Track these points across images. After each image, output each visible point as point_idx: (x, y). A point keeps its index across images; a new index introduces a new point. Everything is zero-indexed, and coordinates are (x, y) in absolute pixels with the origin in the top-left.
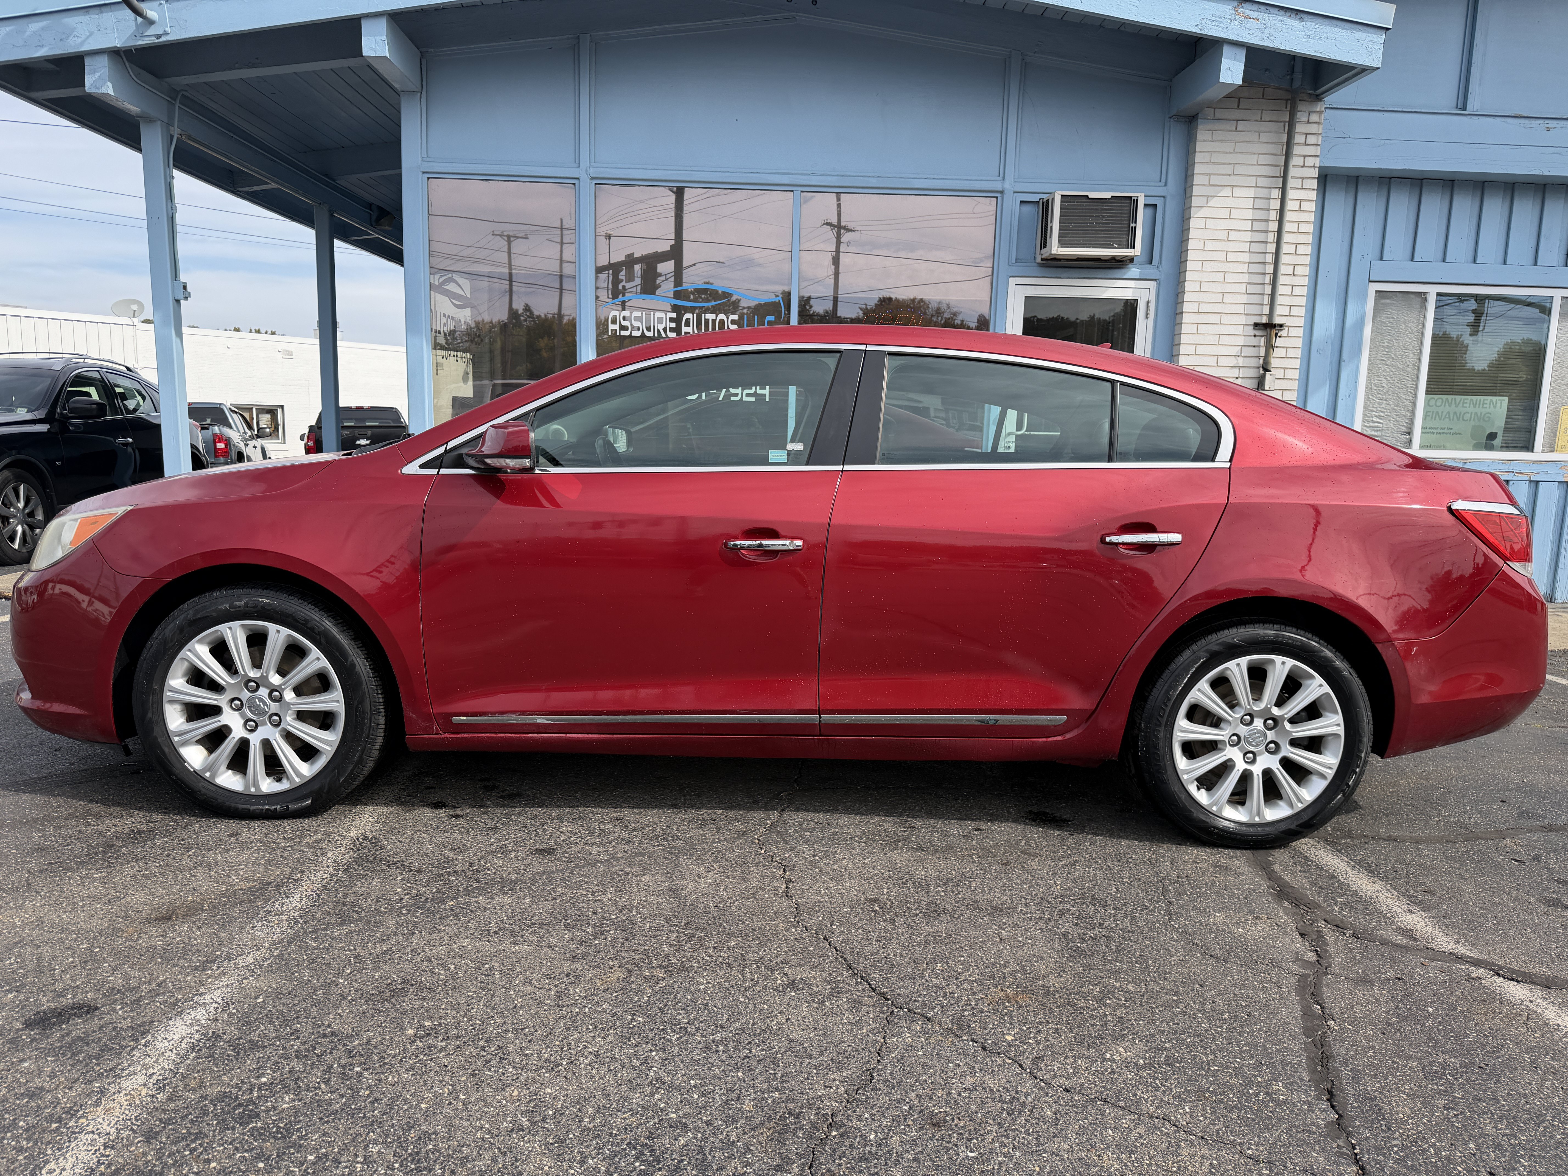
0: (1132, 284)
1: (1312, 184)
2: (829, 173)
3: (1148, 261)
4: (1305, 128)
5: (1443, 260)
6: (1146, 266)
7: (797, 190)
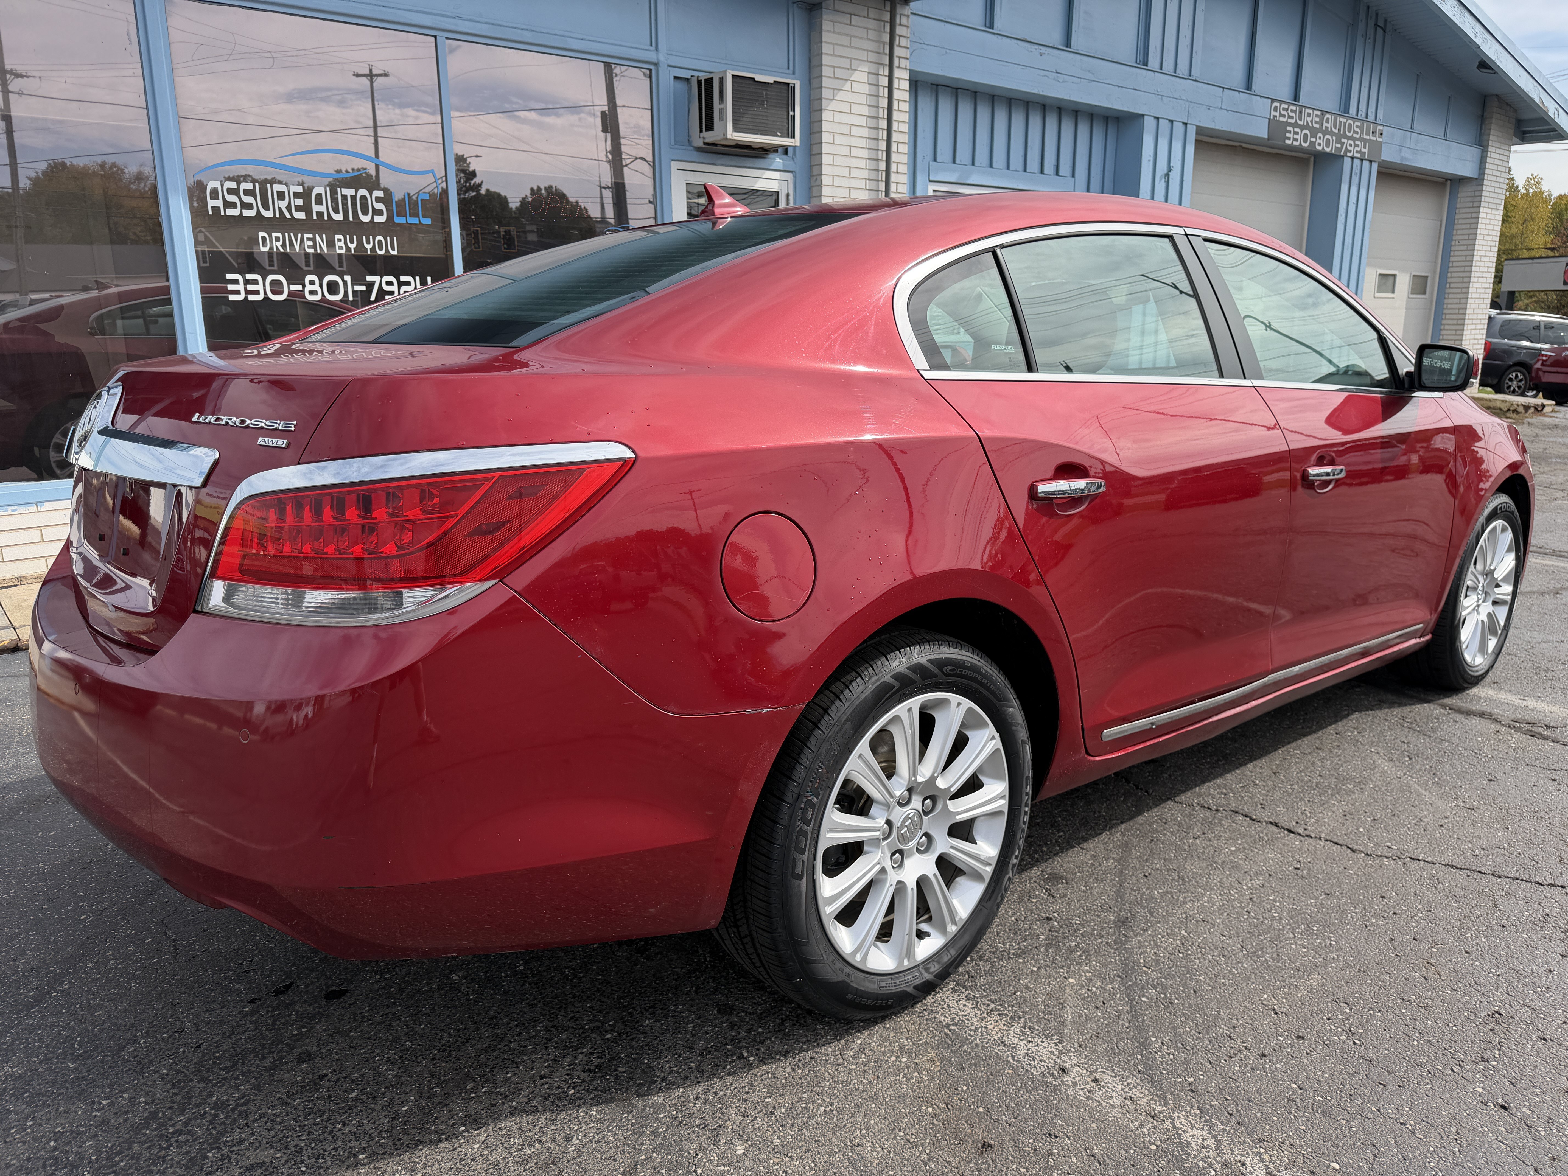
0: (777, 175)
1: (906, 85)
2: (477, 19)
3: (786, 152)
4: (899, 30)
5: (973, 164)
6: (784, 157)
7: (441, 35)
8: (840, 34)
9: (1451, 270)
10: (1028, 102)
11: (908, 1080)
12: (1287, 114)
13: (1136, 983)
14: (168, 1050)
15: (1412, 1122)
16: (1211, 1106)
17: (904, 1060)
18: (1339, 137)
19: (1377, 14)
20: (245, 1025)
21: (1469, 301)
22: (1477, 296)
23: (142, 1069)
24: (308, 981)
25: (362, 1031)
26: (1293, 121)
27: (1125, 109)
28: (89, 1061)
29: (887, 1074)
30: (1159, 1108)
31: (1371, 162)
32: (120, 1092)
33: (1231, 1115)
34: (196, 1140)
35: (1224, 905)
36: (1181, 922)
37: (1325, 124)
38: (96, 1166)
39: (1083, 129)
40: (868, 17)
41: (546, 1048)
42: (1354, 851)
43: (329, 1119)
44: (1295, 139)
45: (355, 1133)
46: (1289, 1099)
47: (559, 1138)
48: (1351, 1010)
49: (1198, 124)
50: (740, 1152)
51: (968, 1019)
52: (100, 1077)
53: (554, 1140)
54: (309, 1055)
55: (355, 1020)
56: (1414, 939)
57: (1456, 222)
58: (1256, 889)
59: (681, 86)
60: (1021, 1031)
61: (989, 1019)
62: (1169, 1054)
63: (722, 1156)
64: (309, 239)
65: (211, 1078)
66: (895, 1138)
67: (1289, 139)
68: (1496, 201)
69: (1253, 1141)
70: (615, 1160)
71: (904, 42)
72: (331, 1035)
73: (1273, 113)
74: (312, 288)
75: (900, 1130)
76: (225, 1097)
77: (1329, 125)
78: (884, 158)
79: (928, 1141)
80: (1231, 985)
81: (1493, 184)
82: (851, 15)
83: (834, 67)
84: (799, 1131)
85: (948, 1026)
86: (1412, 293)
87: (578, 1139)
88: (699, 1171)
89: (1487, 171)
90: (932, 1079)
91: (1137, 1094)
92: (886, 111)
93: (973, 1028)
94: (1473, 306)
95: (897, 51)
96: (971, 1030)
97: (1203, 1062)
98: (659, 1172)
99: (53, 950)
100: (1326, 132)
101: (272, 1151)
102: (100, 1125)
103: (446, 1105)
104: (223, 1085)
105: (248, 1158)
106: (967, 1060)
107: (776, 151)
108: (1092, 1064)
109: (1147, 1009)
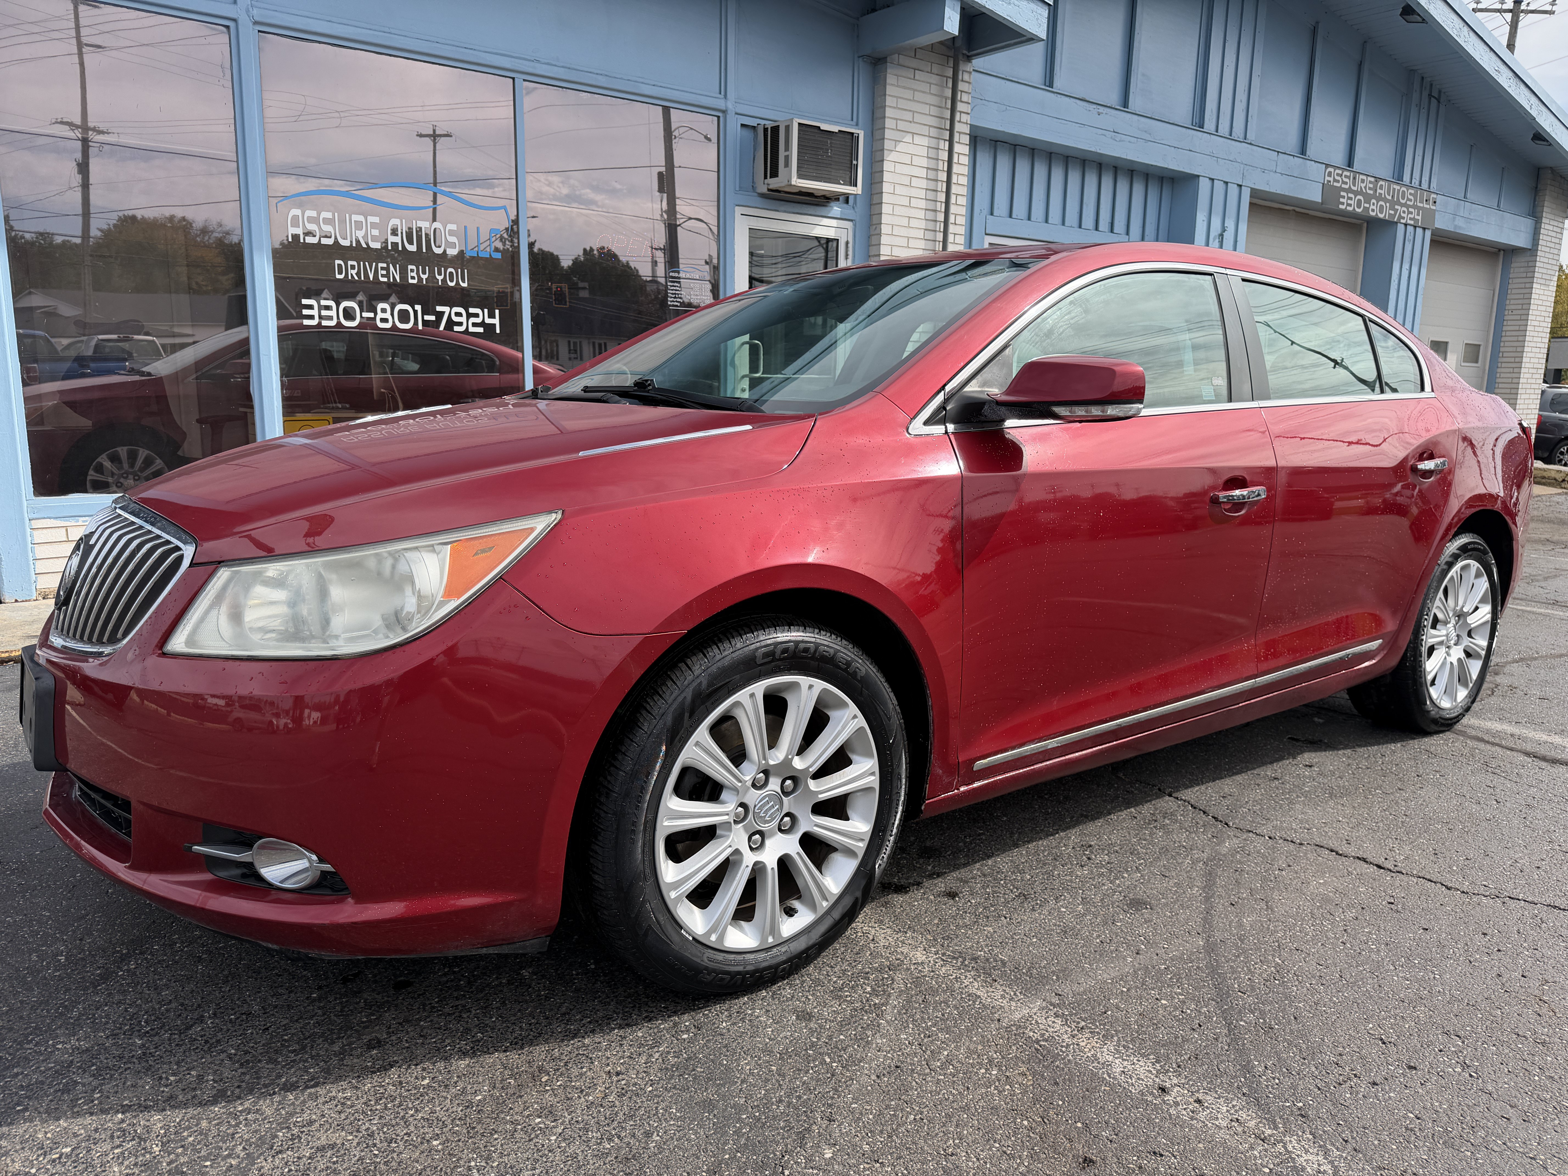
0: (834, 223)
1: (966, 139)
2: (554, 63)
3: (847, 201)
4: (961, 86)
5: (1029, 219)
6: (845, 205)
7: (519, 77)
8: (905, 88)
9: (1503, 339)
10: (1084, 160)
11: (1000, 1092)
12: (1341, 179)
13: (1232, 1006)
14: (235, 1031)
15: (1542, 1157)
16: (1324, 1132)
17: (994, 1072)
18: (1393, 203)
19: (1431, 85)
20: (313, 1010)
21: (1523, 370)
22: (1531, 365)
23: (209, 1049)
24: (376, 971)
25: (431, 1021)
26: (1347, 187)
27: (1181, 169)
28: (156, 1039)
29: (977, 1086)
30: (1269, 1132)
31: (1424, 229)
32: (188, 1069)
33: (1346, 1141)
34: (265, 1119)
35: (1317, 935)
36: (1274, 950)
37: (1379, 191)
38: (165, 1139)
39: (1138, 189)
40: (931, 73)
41: (621, 1045)
42: (1449, 888)
43: (400, 1105)
44: (1349, 204)
45: (428, 1119)
46: (1407, 1129)
47: (639, 1134)
48: (1463, 1042)
49: (1253, 186)
50: (828, 1155)
51: (1058, 1036)
52: (168, 1054)
53: (634, 1136)
54: (379, 1042)
55: (424, 1010)
56: (1523, 976)
57: (1509, 291)
58: (1350, 921)
59: (748, 134)
60: (1115, 1049)
61: (1080, 1036)
62: (1274, 1078)
63: (809, 1160)
64: (382, 268)
65: (280, 1059)
66: (990, 1149)
67: (1343, 204)
68: (1550, 272)
69: (1372, 1168)
70: (698, 1158)
71: (965, 98)
72: (400, 1024)
73: (1327, 178)
74: (384, 316)
75: (995, 1141)
76: (294, 1079)
77: (1382, 192)
78: (943, 210)
79: (1025, 1153)
80: (1333, 1014)
81: (1547, 255)
82: (915, 69)
83: (897, 119)
84: (889, 1137)
85: (1037, 1042)
86: (1464, 361)
87: (658, 1135)
88: (787, 1172)
89: (1541, 242)
90: (1024, 1092)
91: (1244, 1116)
92: (946, 164)
93: (1064, 1044)
94: (1527, 376)
95: (960, 107)
96: (1062, 1046)
97: (1312, 1088)
98: (744, 1171)
99: (119, 932)
100: (1379, 198)
101: (343, 1134)
102: (168, 1100)
103: (521, 1097)
104: (292, 1067)
105: (319, 1139)
106: (1061, 1075)
107: (838, 199)
108: (1193, 1085)
109: (1246, 1033)
